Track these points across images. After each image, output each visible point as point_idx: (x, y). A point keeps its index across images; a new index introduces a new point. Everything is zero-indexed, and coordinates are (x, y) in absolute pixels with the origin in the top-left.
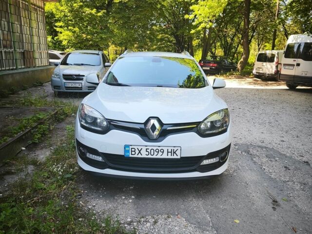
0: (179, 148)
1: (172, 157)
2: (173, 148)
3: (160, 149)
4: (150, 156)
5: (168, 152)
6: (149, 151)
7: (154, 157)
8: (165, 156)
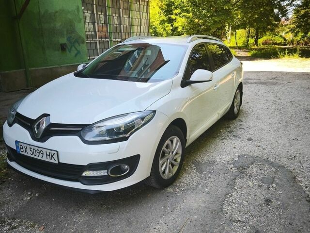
0: (56, 153)
1: (51, 161)
2: (50, 151)
3: (40, 149)
4: (33, 156)
5: (47, 155)
6: (32, 150)
7: (36, 157)
8: (44, 159)
